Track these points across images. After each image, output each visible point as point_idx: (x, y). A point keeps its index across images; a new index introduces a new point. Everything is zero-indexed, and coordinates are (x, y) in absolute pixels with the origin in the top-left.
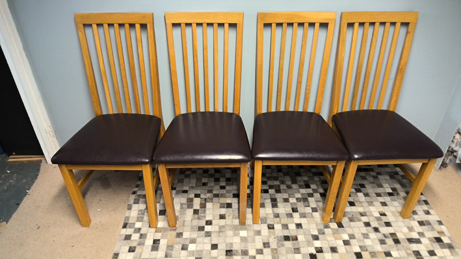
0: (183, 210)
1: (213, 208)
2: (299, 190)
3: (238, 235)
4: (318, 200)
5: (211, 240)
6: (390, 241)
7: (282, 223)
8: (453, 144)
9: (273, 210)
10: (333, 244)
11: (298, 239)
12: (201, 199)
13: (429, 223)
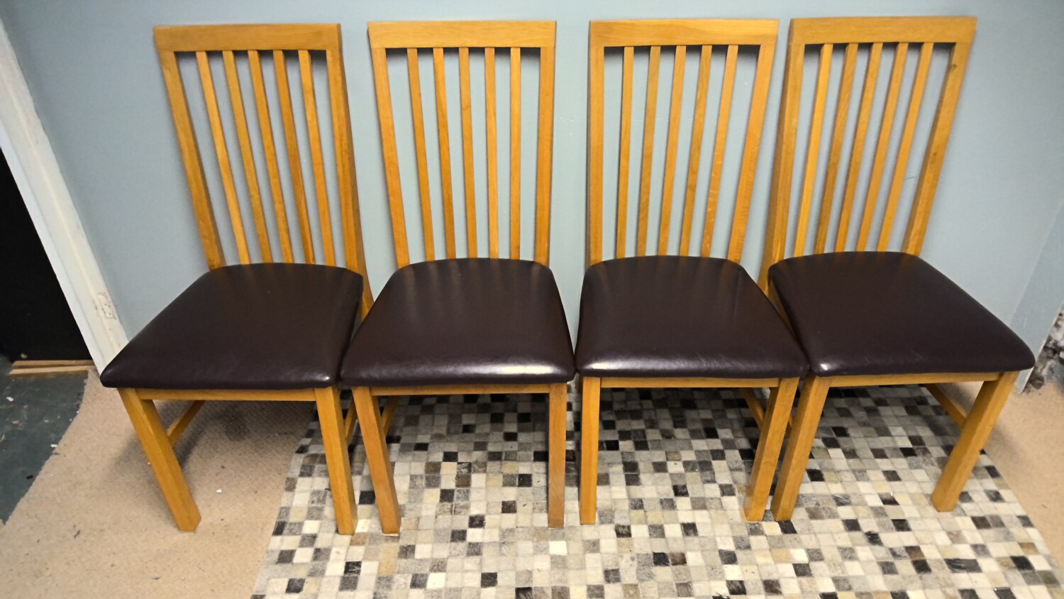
0: (415, 491)
1: (487, 487)
2: (690, 443)
3: (545, 550)
4: (736, 466)
5: (481, 563)
6: (905, 567)
7: (650, 523)
8: (1058, 331)
9: (628, 492)
10: (772, 574)
11: (687, 561)
12: (460, 465)
13: (998, 523)
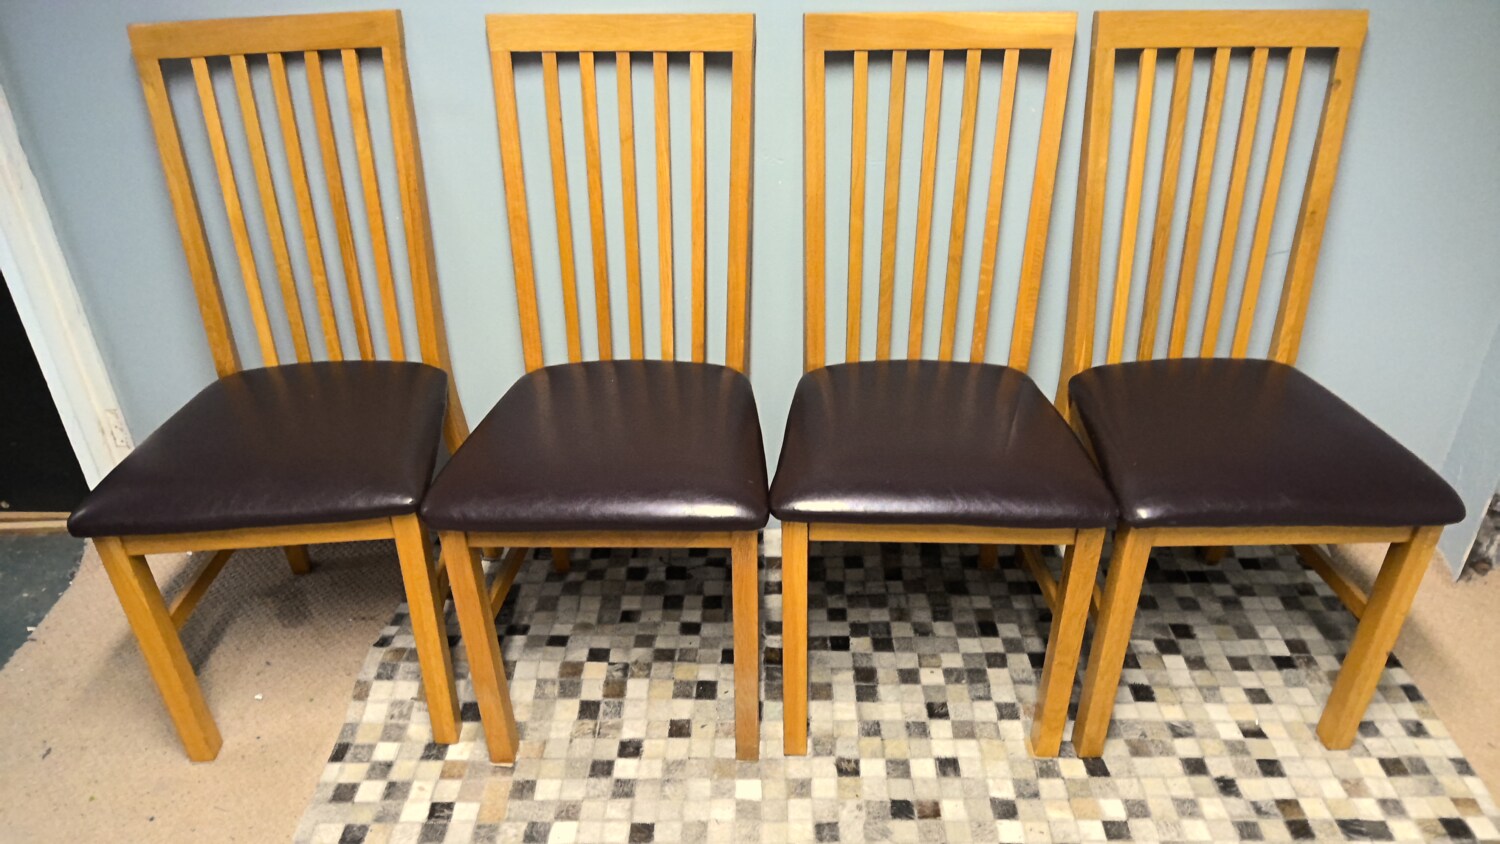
0: (542, 703)
1: (649, 698)
2: (956, 643)
3: (728, 793)
4: (1023, 676)
5: (631, 810)
6: (1275, 829)
7: (889, 756)
9: (859, 710)
10: (1069, 835)
11: (942, 813)
12: (611, 667)
13: (1420, 768)
